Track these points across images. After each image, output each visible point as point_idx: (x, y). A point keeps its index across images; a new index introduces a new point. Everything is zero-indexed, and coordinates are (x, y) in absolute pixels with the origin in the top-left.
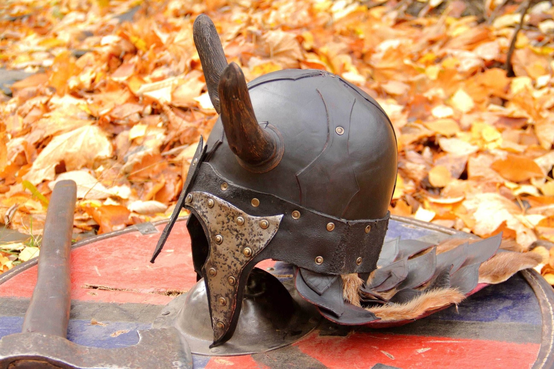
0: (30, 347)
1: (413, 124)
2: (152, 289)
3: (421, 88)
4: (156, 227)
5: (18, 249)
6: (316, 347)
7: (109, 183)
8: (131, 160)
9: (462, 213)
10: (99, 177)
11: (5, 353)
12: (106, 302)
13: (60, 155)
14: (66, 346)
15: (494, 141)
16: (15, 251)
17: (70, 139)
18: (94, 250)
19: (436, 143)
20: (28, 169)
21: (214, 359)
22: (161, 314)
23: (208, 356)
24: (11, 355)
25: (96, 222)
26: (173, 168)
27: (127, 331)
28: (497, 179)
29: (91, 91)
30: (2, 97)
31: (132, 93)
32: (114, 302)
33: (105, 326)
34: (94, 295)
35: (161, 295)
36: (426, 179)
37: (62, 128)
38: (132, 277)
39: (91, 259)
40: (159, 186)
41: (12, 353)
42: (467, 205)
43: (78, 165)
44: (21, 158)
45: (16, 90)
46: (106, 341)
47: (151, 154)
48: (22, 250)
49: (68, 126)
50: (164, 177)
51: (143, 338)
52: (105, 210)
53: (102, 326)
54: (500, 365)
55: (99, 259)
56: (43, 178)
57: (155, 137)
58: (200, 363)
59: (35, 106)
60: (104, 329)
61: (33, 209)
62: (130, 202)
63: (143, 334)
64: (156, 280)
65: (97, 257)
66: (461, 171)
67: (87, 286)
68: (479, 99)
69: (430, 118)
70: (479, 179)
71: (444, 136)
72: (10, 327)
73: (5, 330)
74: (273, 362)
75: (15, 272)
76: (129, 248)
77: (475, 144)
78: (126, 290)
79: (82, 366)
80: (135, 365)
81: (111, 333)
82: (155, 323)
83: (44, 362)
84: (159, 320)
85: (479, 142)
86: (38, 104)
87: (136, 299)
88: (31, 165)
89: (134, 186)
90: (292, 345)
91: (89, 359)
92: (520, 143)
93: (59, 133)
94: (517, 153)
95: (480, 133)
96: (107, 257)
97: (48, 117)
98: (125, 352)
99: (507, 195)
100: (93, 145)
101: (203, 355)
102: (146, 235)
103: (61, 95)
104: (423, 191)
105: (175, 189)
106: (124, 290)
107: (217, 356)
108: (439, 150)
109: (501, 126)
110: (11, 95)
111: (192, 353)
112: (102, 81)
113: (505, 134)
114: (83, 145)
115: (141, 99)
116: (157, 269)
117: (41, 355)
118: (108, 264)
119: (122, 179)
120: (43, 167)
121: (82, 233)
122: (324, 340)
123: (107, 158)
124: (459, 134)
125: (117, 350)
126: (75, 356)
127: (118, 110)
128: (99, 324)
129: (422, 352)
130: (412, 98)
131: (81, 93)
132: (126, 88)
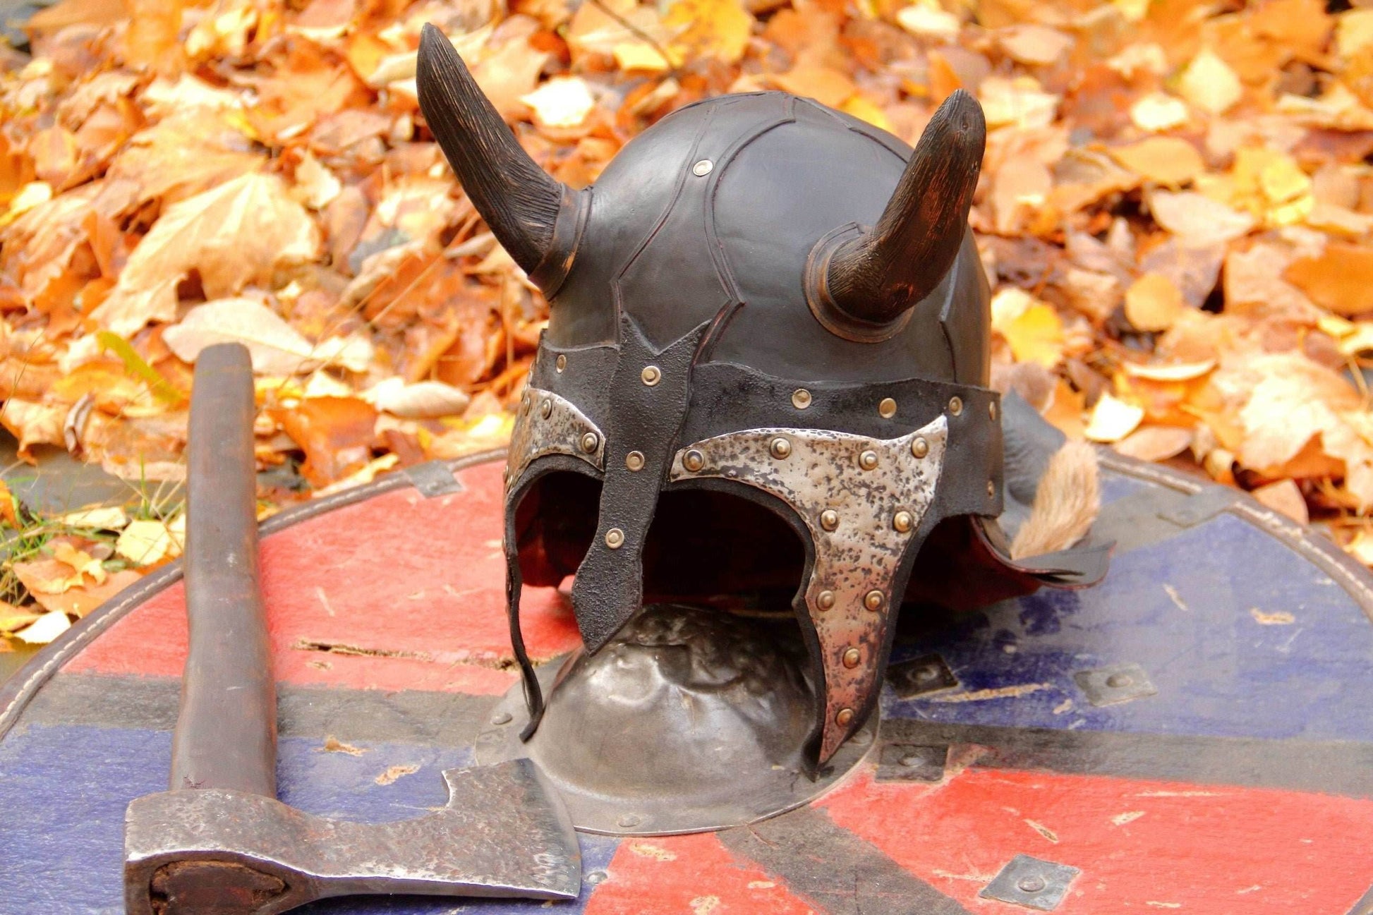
0: (201, 830)
1: (1080, 150)
2: (464, 653)
3: (1102, 45)
4: (457, 475)
5: (111, 527)
6: (870, 809)
7: (316, 328)
8: (371, 271)
9: (1209, 409)
10: (287, 313)
11: (142, 844)
12: (355, 687)
13: (186, 255)
14: (281, 821)
15: (1293, 199)
16: (105, 532)
17: (209, 212)
18: (310, 543)
19: (1143, 209)
20: (107, 292)
21: (628, 844)
22: (491, 722)
23: (613, 835)
24: (159, 852)
25: (293, 440)
26: (478, 291)
27: (413, 768)
28: (1302, 310)
29: (248, 66)
30: (5, 54)
31: (358, 79)
32: (374, 687)
33: (357, 753)
34: (323, 669)
35: (487, 669)
36: (1120, 311)
37: (186, 176)
38: (411, 617)
39: (306, 568)
40: (445, 340)
41: (160, 846)
42: (1226, 384)
43: (235, 278)
44: (83, 255)
45: (38, 34)
46: (368, 794)
47: (420, 255)
48: (124, 528)
49: (199, 174)
50: (456, 313)
51: (457, 792)
52: (315, 410)
53: (352, 753)
54: (1310, 858)
55: (326, 567)
56: (148, 315)
57: (428, 205)
58: (596, 855)
59: (102, 100)
60: (358, 762)
61: (132, 404)
62: (372, 379)
63: (457, 782)
64: (471, 625)
65: (322, 563)
66: (1207, 286)
67: (303, 643)
68: (1253, 75)
69: (1129, 133)
70: (1254, 312)
71: (1164, 188)
72: (132, 755)
73: (120, 764)
74: (769, 853)
75: (125, 606)
76: (394, 536)
77: (1242, 210)
78: (400, 653)
79: (323, 871)
80: (447, 865)
81: (376, 773)
82: (480, 746)
83: (234, 865)
84: (487, 739)
85: (1253, 204)
86: (113, 98)
87: (425, 681)
88: (112, 283)
89: (380, 337)
90: (811, 804)
91: (339, 852)
92: (1358, 207)
93: (178, 192)
94: (1351, 239)
95: (1257, 179)
96: (344, 563)
97: (147, 145)
98: (420, 832)
99: (1325, 356)
100: (269, 226)
101: (601, 834)
102: (433, 499)
103: (173, 78)
104: (1111, 345)
105: (485, 352)
106: (394, 655)
107: (634, 836)
108: (1152, 226)
109: (1310, 155)
110: (26, 49)
111: (577, 830)
112: (276, 40)
113: (1322, 180)
114: (243, 228)
115: (382, 97)
116: (468, 596)
117: (229, 850)
118: (348, 582)
119: (347, 320)
120: (146, 287)
121: (263, 471)
122: (887, 792)
123: (306, 262)
124: (1204, 181)
125: (400, 826)
126: (304, 847)
127: (325, 129)
128: (344, 748)
129: (1123, 822)
130: (1080, 76)
131: (221, 69)
132: (342, 67)
